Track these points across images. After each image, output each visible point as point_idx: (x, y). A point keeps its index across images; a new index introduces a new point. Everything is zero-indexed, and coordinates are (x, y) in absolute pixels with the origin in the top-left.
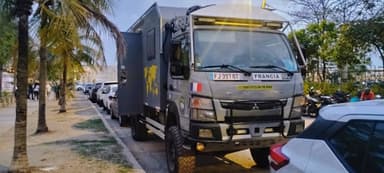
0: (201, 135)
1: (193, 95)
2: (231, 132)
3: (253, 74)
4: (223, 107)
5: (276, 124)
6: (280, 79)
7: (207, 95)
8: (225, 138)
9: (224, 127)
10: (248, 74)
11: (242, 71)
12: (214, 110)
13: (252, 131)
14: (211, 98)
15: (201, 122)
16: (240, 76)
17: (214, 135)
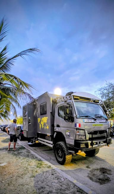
0: (81, 147)
1: (76, 129)
2: (92, 144)
3: (97, 120)
4: (88, 134)
5: (105, 140)
6: (104, 122)
7: (83, 129)
8: (90, 147)
9: (89, 142)
10: (95, 120)
11: (94, 119)
12: (85, 135)
13: (98, 143)
14: (84, 130)
15: (80, 141)
16: (93, 121)
17: (86, 146)
